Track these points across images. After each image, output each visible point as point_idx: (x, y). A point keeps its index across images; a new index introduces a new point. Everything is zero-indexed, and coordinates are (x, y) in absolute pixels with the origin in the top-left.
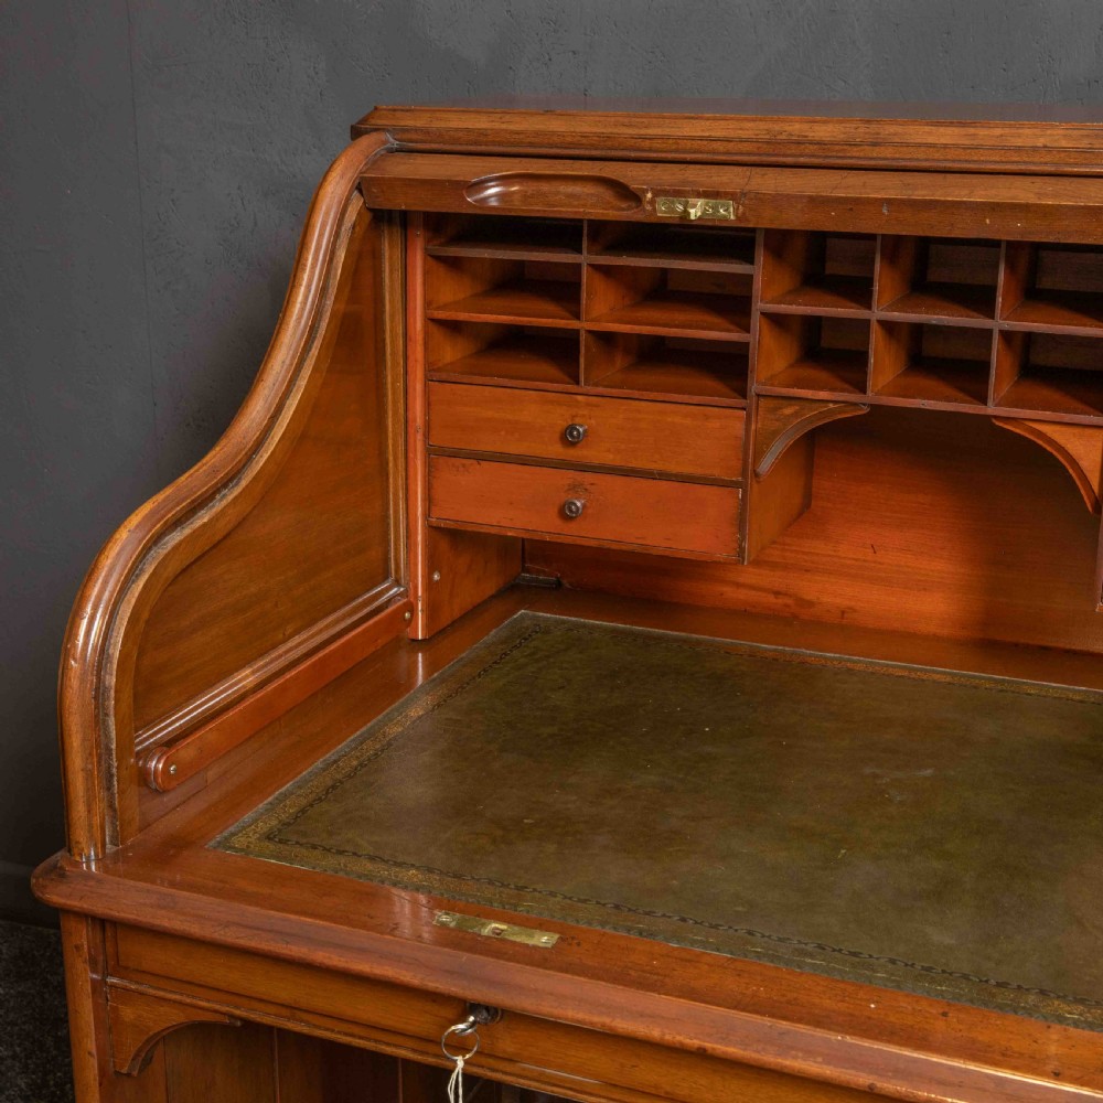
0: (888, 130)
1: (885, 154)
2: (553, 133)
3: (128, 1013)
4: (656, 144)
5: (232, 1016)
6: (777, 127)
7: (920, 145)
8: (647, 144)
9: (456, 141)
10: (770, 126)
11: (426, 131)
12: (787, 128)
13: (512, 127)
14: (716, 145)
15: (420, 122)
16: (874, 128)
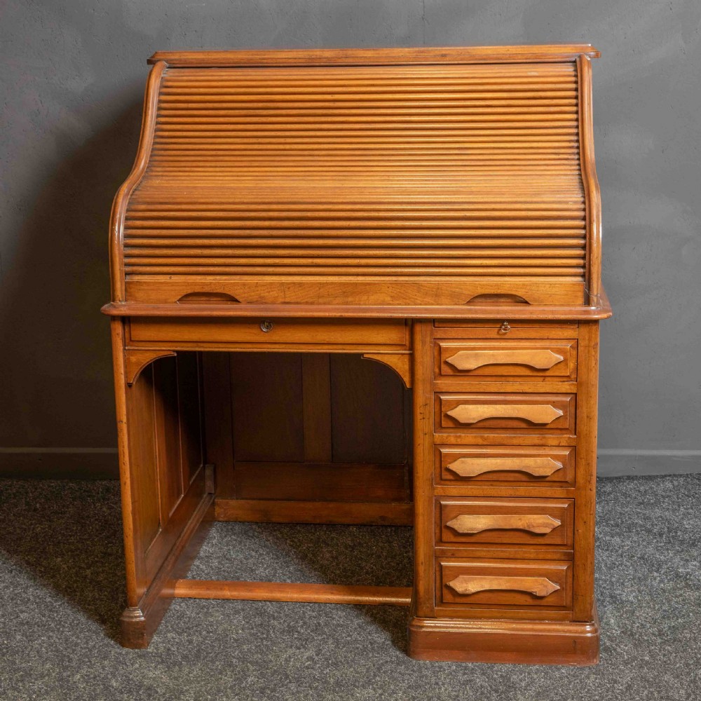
0: (350, 53)
1: (350, 61)
2: (230, 59)
3: (133, 359)
4: (269, 61)
5: (174, 351)
6: (311, 53)
7: (361, 57)
8: (265, 61)
9: (192, 63)
10: (308, 53)
11: (181, 60)
12: (315, 53)
13: (213, 57)
14: (290, 61)
15: (176, 57)
16: (345, 52)
